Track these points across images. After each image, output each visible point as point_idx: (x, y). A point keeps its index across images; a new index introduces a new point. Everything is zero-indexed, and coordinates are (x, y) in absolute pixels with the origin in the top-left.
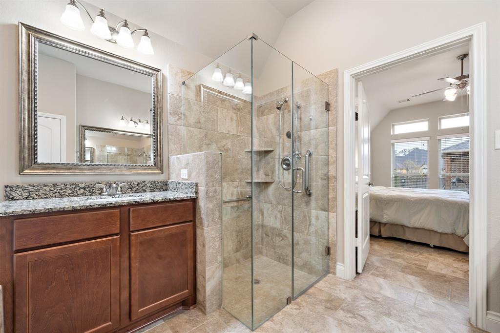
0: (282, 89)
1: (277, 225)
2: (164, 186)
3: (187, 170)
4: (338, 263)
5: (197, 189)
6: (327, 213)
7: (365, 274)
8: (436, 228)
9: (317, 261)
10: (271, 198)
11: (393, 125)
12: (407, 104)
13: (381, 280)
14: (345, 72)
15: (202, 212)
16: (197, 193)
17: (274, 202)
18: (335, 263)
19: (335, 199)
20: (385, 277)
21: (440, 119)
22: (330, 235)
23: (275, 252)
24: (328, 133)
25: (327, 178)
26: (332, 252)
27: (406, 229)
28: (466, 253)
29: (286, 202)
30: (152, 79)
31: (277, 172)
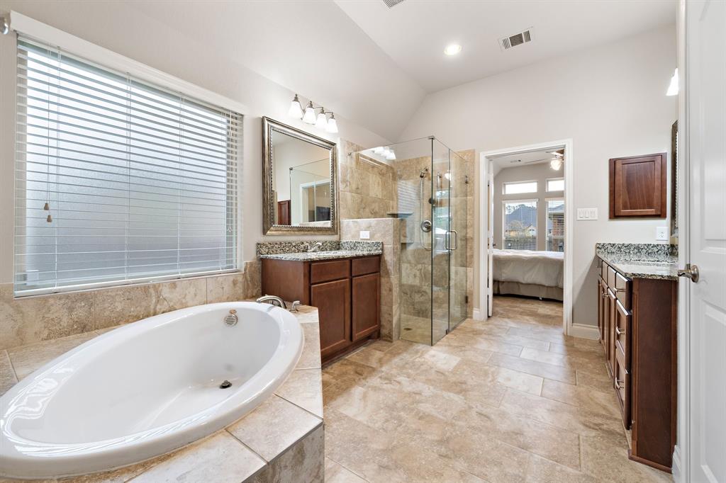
0: (422, 158)
1: (417, 282)
2: (338, 246)
3: (369, 232)
4: (474, 309)
5: (383, 247)
6: (465, 268)
7: (493, 317)
8: (544, 282)
9: (456, 310)
10: (410, 258)
11: (505, 185)
12: (519, 163)
13: (507, 320)
14: (481, 154)
15: (388, 264)
16: (382, 249)
17: (413, 261)
18: (472, 310)
19: (472, 256)
20: (509, 318)
21: (548, 181)
22: (468, 287)
23: (414, 308)
24: (466, 201)
25: (466, 239)
26: (469, 300)
27: (521, 286)
28: (562, 302)
29: (426, 261)
30: (330, 152)
31: (416, 234)
